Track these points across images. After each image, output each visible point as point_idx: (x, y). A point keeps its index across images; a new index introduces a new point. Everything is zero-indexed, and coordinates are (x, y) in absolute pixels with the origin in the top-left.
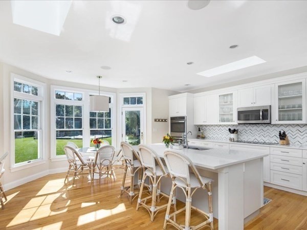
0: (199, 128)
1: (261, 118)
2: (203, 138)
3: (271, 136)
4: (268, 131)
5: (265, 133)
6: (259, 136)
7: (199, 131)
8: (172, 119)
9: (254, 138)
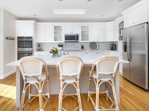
0: (39, 45)
1: (76, 39)
2: (42, 50)
3: (76, 47)
4: (75, 45)
5: (74, 46)
6: (71, 47)
7: (39, 46)
8: (19, 38)
9: (69, 49)
